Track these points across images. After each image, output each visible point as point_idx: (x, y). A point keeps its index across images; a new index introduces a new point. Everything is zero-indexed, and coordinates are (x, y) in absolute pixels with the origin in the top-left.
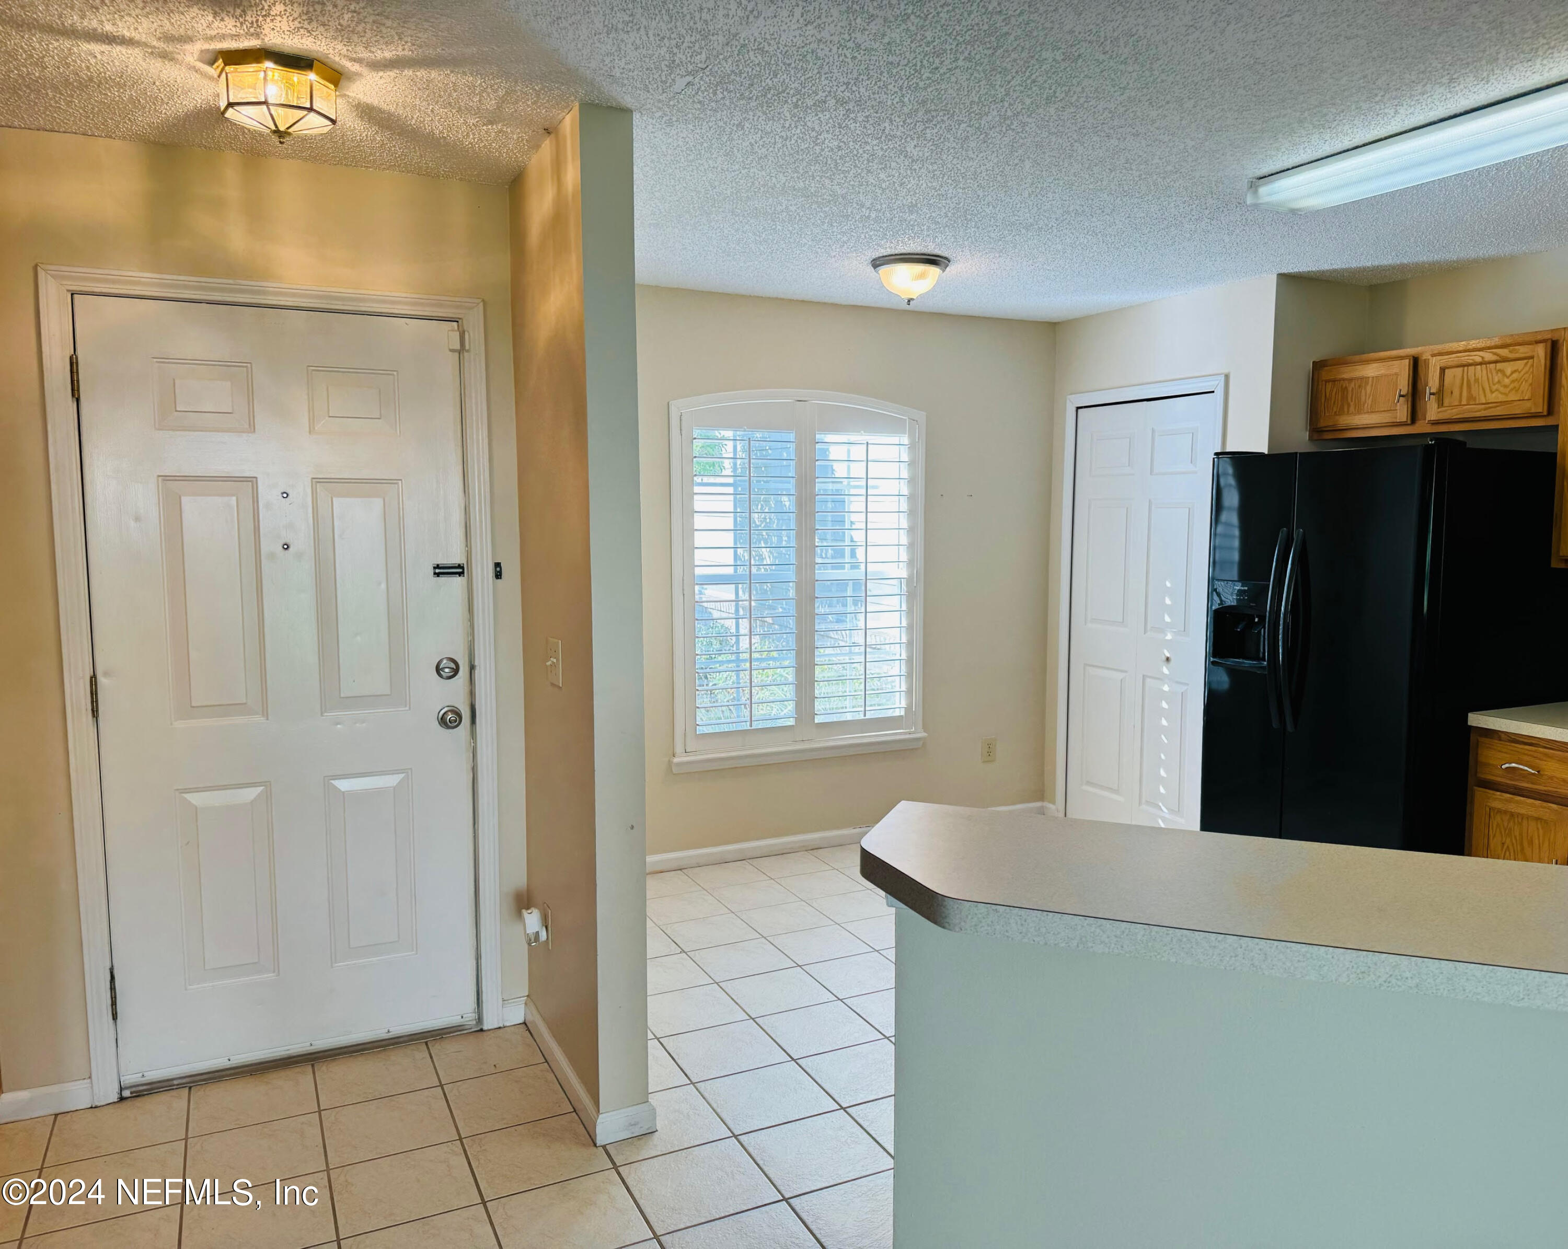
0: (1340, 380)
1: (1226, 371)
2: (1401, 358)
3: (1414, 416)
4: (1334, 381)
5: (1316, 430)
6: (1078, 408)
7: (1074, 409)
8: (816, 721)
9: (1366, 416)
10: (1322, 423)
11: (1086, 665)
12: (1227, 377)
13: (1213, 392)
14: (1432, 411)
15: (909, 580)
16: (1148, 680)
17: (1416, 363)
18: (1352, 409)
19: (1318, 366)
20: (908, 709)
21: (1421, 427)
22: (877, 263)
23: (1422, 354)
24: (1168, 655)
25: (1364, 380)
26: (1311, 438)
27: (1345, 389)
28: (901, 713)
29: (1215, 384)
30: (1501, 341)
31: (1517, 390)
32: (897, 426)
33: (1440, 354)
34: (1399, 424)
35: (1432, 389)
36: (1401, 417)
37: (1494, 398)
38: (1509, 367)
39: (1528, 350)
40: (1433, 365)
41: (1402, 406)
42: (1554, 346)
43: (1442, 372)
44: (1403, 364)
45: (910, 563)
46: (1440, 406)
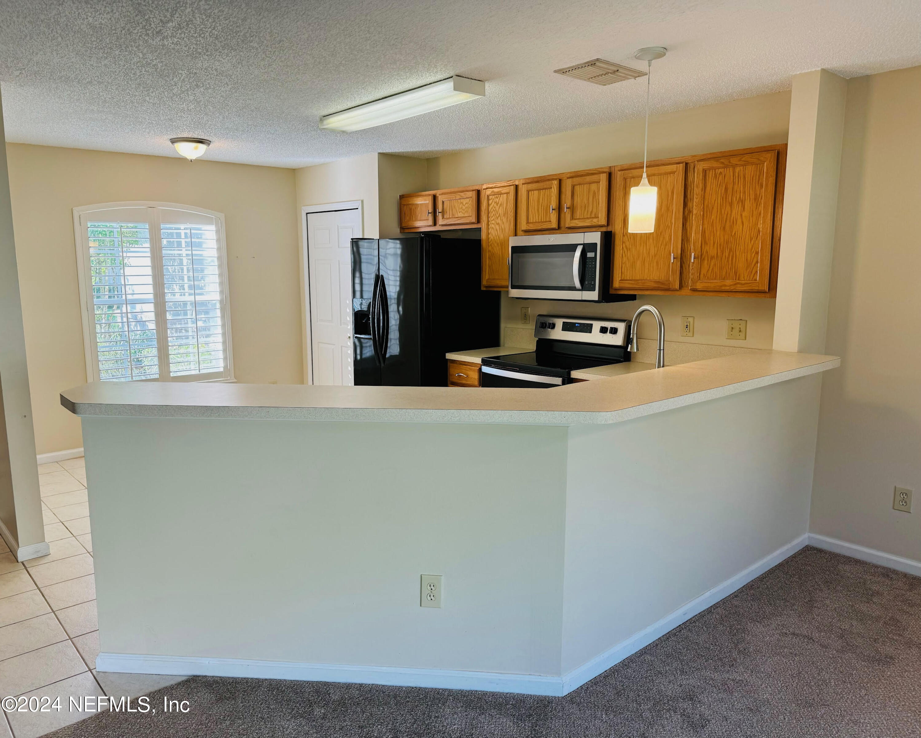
0: (410, 204)
1: (362, 199)
2: (429, 195)
3: (435, 224)
4: (407, 205)
5: (402, 228)
6: (307, 213)
7: (305, 214)
8: (171, 375)
9: (419, 222)
10: (403, 225)
11: (319, 342)
12: (362, 201)
13: (357, 209)
14: (440, 221)
15: (221, 301)
16: (343, 348)
17: (435, 198)
18: (414, 219)
19: (402, 197)
20: (225, 367)
21: (438, 228)
22: (173, 141)
23: (436, 194)
24: (349, 335)
25: (417, 205)
26: (401, 232)
27: (411, 209)
28: (222, 369)
29: (357, 205)
30: (461, 189)
31: (467, 212)
32: (208, 221)
33: (442, 194)
34: (430, 226)
35: (440, 210)
36: (430, 222)
37: (460, 215)
38: (465, 201)
39: (470, 194)
40: (440, 199)
41: (430, 217)
42: (478, 192)
43: (443, 202)
44: (431, 198)
45: (221, 292)
46: (443, 217)
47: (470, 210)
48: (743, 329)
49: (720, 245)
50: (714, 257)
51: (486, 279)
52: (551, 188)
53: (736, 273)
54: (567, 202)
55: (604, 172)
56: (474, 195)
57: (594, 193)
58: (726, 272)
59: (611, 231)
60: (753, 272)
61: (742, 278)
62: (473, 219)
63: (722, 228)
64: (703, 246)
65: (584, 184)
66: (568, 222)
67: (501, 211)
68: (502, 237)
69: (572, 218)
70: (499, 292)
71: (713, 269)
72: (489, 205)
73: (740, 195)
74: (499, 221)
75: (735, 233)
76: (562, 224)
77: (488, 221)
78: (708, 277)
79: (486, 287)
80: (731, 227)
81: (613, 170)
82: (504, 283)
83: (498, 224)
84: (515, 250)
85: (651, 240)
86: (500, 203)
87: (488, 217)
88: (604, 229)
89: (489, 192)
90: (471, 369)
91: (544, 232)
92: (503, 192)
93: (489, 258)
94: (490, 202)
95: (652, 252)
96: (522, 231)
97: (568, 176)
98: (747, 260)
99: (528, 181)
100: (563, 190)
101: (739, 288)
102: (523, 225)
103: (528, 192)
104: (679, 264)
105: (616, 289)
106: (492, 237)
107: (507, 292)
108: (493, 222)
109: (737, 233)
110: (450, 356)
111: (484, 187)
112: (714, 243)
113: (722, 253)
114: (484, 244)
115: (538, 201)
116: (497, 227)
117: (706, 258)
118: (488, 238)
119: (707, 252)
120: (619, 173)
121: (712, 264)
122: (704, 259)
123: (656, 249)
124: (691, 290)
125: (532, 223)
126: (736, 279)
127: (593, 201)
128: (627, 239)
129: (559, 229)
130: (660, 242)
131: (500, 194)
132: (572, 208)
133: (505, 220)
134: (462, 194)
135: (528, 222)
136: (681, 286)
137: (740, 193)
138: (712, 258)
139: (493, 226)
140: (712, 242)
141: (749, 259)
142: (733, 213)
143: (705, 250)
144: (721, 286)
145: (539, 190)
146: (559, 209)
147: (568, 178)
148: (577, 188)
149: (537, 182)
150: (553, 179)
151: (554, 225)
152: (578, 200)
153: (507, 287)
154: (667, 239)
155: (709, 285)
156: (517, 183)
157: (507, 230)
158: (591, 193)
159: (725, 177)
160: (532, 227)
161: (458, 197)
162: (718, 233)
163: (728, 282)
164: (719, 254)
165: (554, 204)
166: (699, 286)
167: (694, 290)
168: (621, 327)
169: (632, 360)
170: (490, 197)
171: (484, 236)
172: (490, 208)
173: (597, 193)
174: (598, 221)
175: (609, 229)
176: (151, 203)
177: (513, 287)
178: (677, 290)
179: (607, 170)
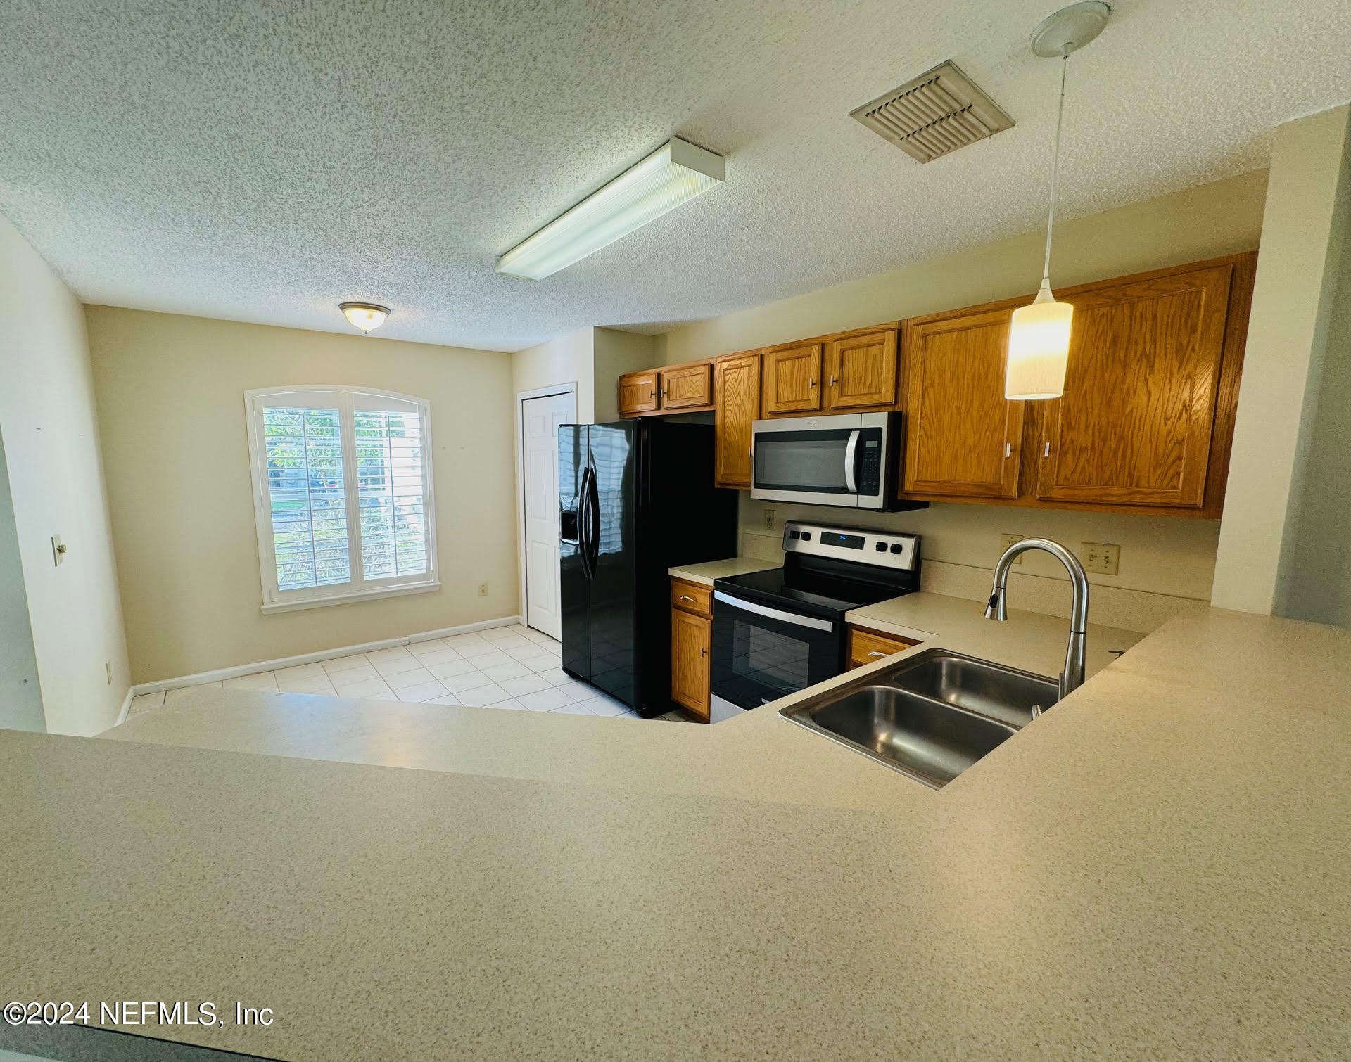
0: (630, 386)
1: (576, 380)
2: (653, 373)
3: (659, 407)
4: (627, 386)
5: (622, 414)
6: (523, 400)
7: (521, 401)
8: (365, 580)
9: (640, 405)
10: (623, 409)
11: (533, 541)
12: (577, 383)
13: (571, 392)
14: (666, 404)
15: (424, 496)
17: (659, 376)
18: (635, 402)
19: (622, 378)
20: (428, 568)
21: (662, 412)
22: (343, 306)
23: (662, 371)
25: (639, 386)
26: (620, 418)
27: (631, 391)
28: (424, 571)
29: (572, 388)
30: (691, 365)
31: (697, 391)
32: (411, 408)
33: (669, 371)
34: (654, 410)
35: (665, 391)
36: (654, 406)
37: (689, 395)
38: (695, 379)
39: (702, 369)
40: (665, 377)
41: (654, 399)
42: (712, 367)
43: (669, 381)
44: (654, 377)
45: (424, 486)
46: (669, 399)
47: (701, 390)
48: (1113, 559)
49: (1100, 429)
50: (1086, 449)
51: (721, 473)
52: (810, 355)
53: (1131, 475)
54: (833, 374)
55: (889, 330)
56: (706, 370)
57: (875, 359)
58: (1111, 474)
59: (901, 412)
60: (1171, 473)
61: (1144, 483)
62: (705, 400)
63: (1104, 402)
64: (1065, 433)
65: (859, 347)
66: (835, 400)
67: (741, 389)
68: (742, 421)
69: (841, 394)
70: (737, 491)
71: (1084, 467)
72: (725, 382)
73: (1144, 348)
74: (738, 401)
75: (1132, 410)
76: (826, 404)
77: (724, 402)
78: (1074, 481)
79: (721, 484)
80: (1124, 403)
81: (904, 325)
82: (745, 481)
83: (737, 405)
84: (761, 437)
85: (968, 425)
86: (740, 378)
87: (724, 397)
88: (890, 409)
89: (725, 366)
90: (700, 592)
91: (800, 414)
92: (743, 364)
93: (725, 448)
94: (727, 378)
95: (970, 441)
96: (770, 413)
97: (835, 338)
98: (1156, 454)
99: (777, 349)
100: (827, 357)
101: (1138, 499)
102: (771, 407)
103: (778, 362)
104: (1018, 460)
105: (908, 494)
106: (729, 422)
107: (749, 491)
108: (731, 403)
109: (1135, 410)
110: (674, 572)
111: (720, 360)
112: (1087, 427)
113: (1104, 441)
114: (719, 430)
115: (792, 374)
116: (736, 408)
117: (1070, 452)
118: (724, 423)
119: (1072, 441)
120: (916, 328)
121: (1082, 460)
122: (1066, 452)
123: (977, 437)
124: (1040, 499)
125: (784, 402)
126: (1131, 485)
127: (873, 369)
128: (927, 423)
129: (820, 410)
130: (985, 427)
131: (741, 367)
132: (841, 382)
133: (746, 399)
134: (692, 370)
135: (777, 402)
136: (1021, 493)
137: (1145, 342)
138: (1082, 450)
139: (730, 408)
140: (1083, 426)
141: (1161, 451)
142: (1128, 380)
143: (1069, 438)
144: (1101, 496)
145: (793, 359)
146: (822, 383)
147: (835, 341)
148: (848, 353)
149: (791, 349)
150: (814, 344)
151: (815, 405)
152: (850, 370)
153: (750, 486)
154: (997, 420)
155: (1077, 492)
156: (762, 353)
157: (749, 411)
158: (870, 361)
159: (1112, 321)
160: (783, 408)
161: (688, 374)
162: (1096, 411)
163: (1115, 490)
164: (1096, 445)
165: (814, 376)
166: (1056, 494)
167: (1045, 501)
168: (908, 545)
169: (921, 588)
170: (727, 372)
171: (718, 421)
172: (727, 385)
173: (878, 359)
174: (881, 397)
175: (898, 409)
176: (343, 388)
177: (757, 486)
178: (1013, 499)
179: (895, 326)
